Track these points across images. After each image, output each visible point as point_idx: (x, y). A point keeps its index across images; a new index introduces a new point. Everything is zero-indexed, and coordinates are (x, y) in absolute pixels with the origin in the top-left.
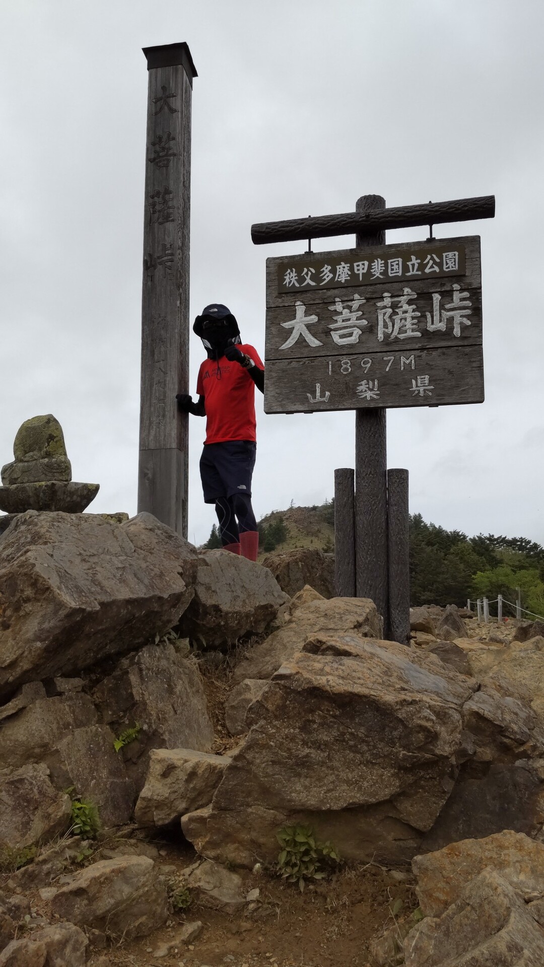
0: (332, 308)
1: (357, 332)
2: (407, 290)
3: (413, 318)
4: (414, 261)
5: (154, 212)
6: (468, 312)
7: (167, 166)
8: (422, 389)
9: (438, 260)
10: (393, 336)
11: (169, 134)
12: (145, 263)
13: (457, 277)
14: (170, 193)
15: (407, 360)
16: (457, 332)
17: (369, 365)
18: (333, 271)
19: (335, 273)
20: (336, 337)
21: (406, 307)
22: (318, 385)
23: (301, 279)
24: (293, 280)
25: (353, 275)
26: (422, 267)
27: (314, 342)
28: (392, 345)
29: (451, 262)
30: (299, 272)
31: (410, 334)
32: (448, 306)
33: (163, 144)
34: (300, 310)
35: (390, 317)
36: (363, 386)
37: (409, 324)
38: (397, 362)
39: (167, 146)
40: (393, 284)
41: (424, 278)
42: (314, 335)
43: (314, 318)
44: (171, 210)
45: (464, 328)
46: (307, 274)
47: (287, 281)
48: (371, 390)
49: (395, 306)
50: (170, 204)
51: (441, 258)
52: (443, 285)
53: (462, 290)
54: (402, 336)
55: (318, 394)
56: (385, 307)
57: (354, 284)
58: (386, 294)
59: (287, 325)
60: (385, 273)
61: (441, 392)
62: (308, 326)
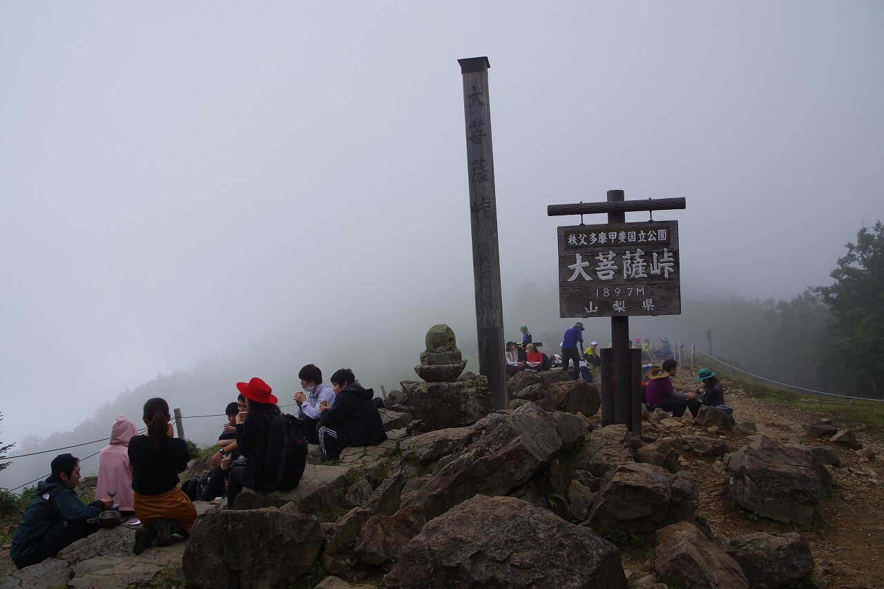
0: (596, 258)
1: (612, 273)
2: (639, 250)
3: (643, 266)
4: (642, 233)
5: (475, 174)
6: (672, 264)
7: (481, 142)
8: (648, 306)
9: (655, 234)
10: (632, 277)
11: (480, 120)
12: (472, 208)
13: (666, 244)
14: (485, 161)
15: (640, 290)
16: (666, 275)
17: (619, 292)
18: (597, 237)
20: (600, 274)
21: (638, 259)
22: (591, 302)
23: (579, 241)
24: (574, 241)
25: (609, 240)
26: (647, 237)
27: (588, 278)
28: (631, 281)
29: (662, 235)
30: (577, 236)
31: (641, 275)
32: (661, 260)
33: (477, 127)
34: (579, 258)
35: (630, 265)
36: (616, 304)
37: (640, 269)
38: (634, 291)
39: (479, 129)
40: (632, 246)
41: (648, 243)
42: (588, 274)
43: (587, 264)
44: (486, 173)
45: (670, 273)
46: (582, 238)
47: (571, 241)
48: (621, 306)
49: (632, 259)
50: (485, 169)
51: (657, 232)
52: (658, 248)
53: (668, 252)
54: (637, 276)
55: (591, 308)
56: (627, 259)
57: (609, 245)
58: (627, 252)
59: (571, 267)
60: (626, 239)
61: (659, 309)
62: (583, 268)
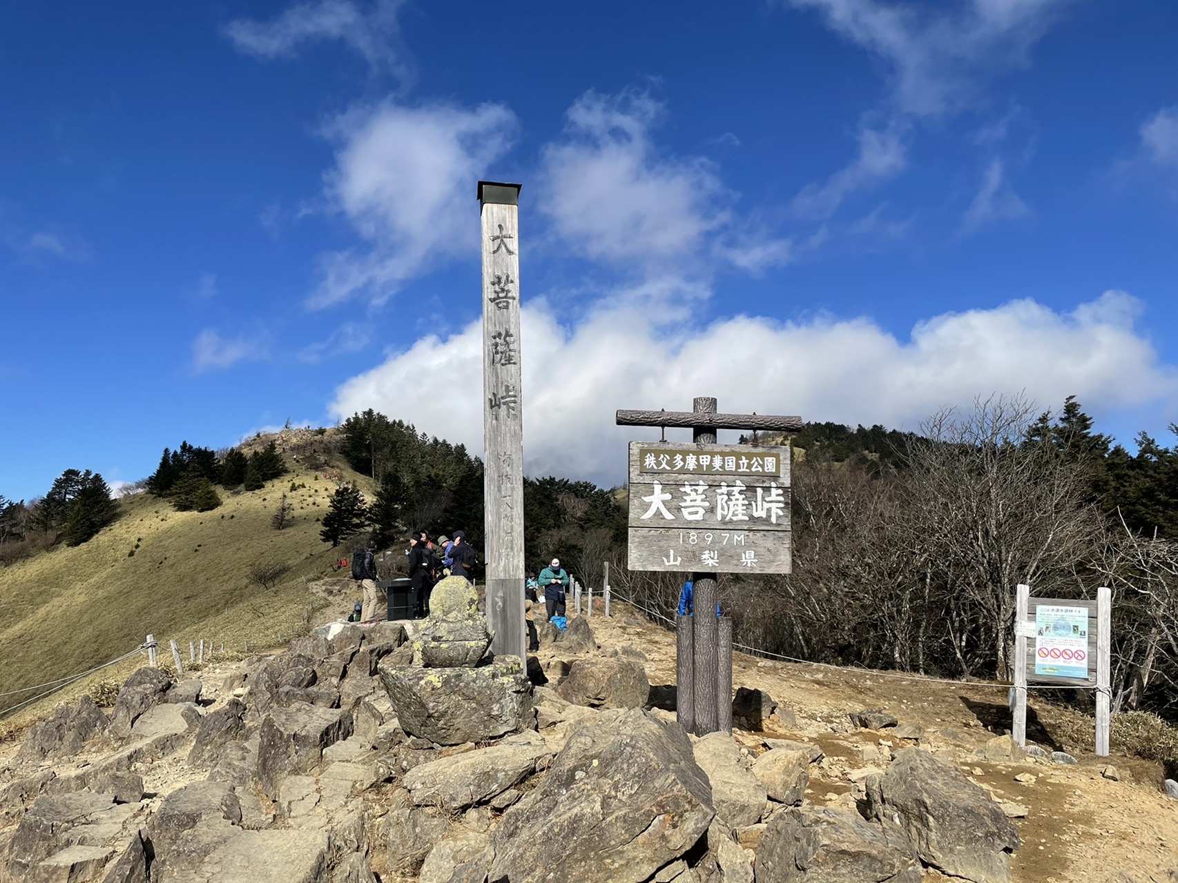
0: (682, 489)
1: (702, 511)
2: (738, 483)
3: (743, 505)
4: (744, 461)
5: (497, 353)
6: (781, 505)
7: (507, 307)
8: (749, 561)
9: (761, 463)
10: (728, 518)
11: (508, 277)
12: (490, 401)
13: (774, 477)
14: (511, 336)
15: (739, 537)
16: (774, 520)
17: (710, 539)
18: (684, 460)
19: (685, 462)
20: (685, 512)
21: (738, 496)
22: (671, 551)
23: (658, 463)
24: (653, 463)
25: (699, 466)
26: (749, 466)
27: (669, 516)
28: (728, 525)
29: (770, 464)
30: (657, 457)
31: (740, 517)
32: (767, 499)
33: (502, 285)
34: (658, 488)
35: (726, 502)
36: (706, 555)
37: (740, 509)
38: (731, 539)
39: (506, 288)
40: (729, 477)
41: (751, 474)
42: (669, 510)
43: (668, 496)
44: (512, 353)
45: (778, 517)
46: (663, 459)
47: (647, 463)
48: (713, 559)
49: (729, 494)
50: (512, 347)
51: (763, 461)
52: (764, 482)
53: (777, 488)
54: (735, 519)
55: (672, 559)
56: (723, 494)
57: (699, 472)
58: (723, 484)
59: (646, 499)
60: (723, 467)
61: (764, 565)
62: (664, 502)
